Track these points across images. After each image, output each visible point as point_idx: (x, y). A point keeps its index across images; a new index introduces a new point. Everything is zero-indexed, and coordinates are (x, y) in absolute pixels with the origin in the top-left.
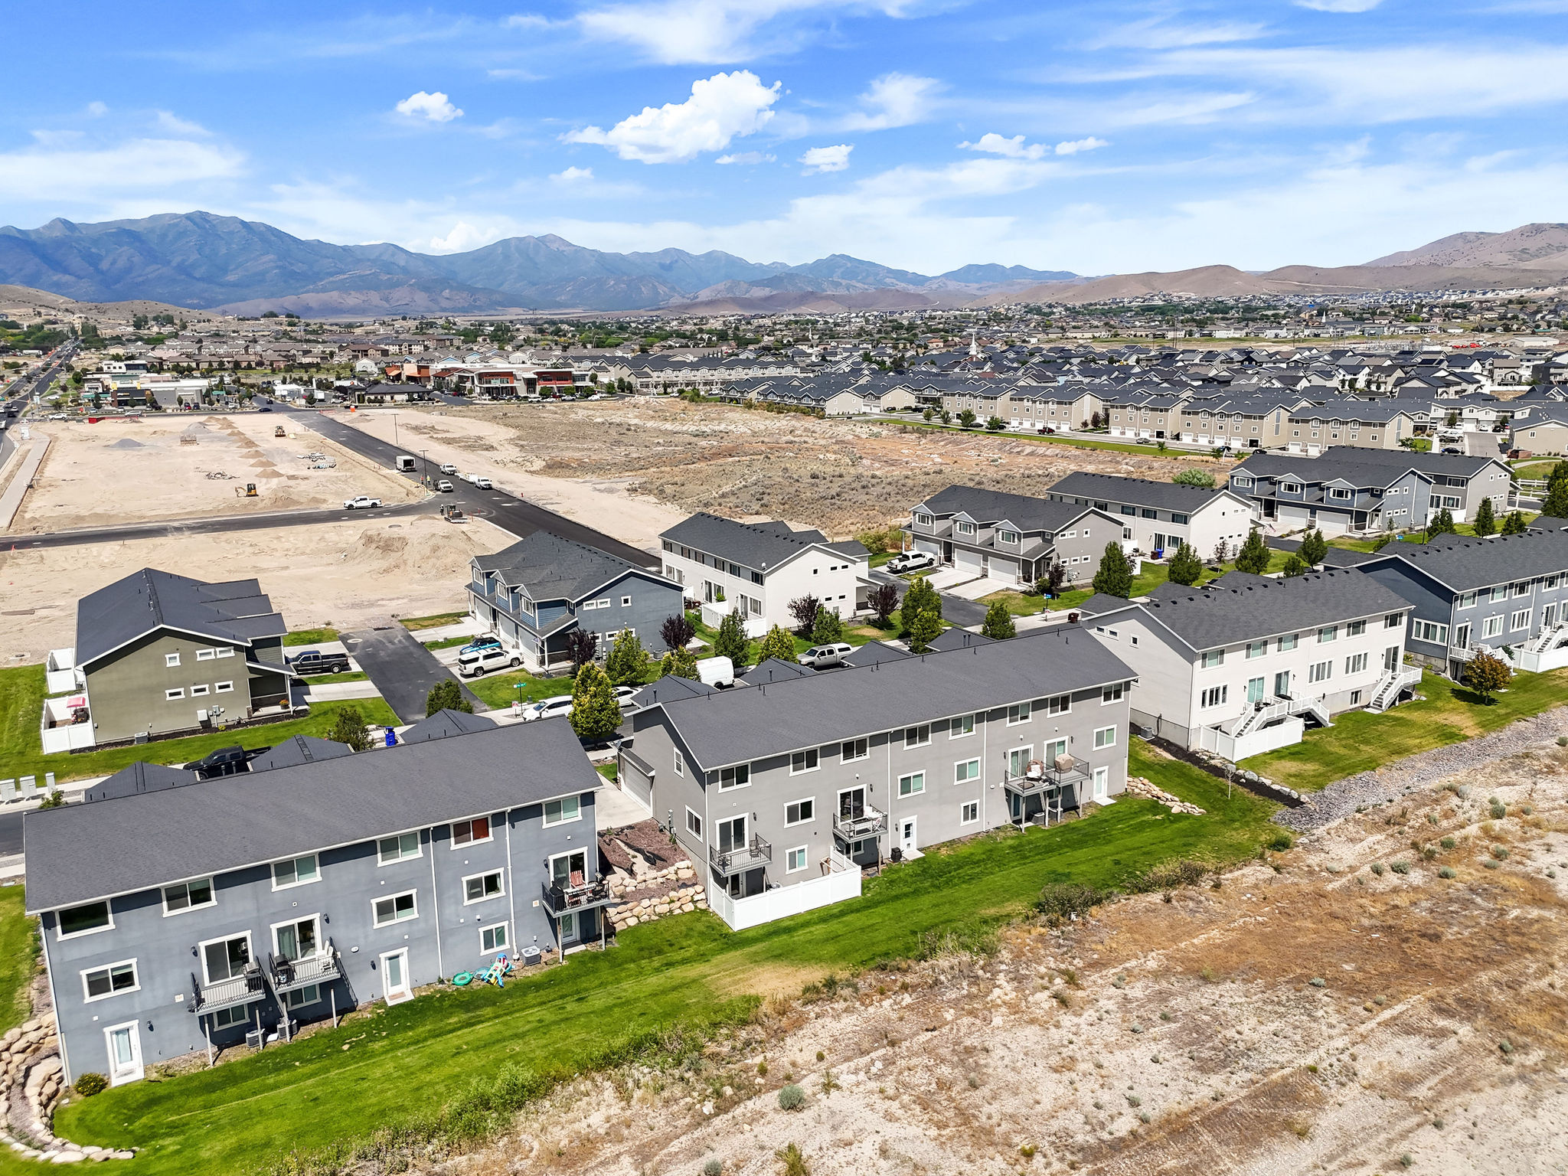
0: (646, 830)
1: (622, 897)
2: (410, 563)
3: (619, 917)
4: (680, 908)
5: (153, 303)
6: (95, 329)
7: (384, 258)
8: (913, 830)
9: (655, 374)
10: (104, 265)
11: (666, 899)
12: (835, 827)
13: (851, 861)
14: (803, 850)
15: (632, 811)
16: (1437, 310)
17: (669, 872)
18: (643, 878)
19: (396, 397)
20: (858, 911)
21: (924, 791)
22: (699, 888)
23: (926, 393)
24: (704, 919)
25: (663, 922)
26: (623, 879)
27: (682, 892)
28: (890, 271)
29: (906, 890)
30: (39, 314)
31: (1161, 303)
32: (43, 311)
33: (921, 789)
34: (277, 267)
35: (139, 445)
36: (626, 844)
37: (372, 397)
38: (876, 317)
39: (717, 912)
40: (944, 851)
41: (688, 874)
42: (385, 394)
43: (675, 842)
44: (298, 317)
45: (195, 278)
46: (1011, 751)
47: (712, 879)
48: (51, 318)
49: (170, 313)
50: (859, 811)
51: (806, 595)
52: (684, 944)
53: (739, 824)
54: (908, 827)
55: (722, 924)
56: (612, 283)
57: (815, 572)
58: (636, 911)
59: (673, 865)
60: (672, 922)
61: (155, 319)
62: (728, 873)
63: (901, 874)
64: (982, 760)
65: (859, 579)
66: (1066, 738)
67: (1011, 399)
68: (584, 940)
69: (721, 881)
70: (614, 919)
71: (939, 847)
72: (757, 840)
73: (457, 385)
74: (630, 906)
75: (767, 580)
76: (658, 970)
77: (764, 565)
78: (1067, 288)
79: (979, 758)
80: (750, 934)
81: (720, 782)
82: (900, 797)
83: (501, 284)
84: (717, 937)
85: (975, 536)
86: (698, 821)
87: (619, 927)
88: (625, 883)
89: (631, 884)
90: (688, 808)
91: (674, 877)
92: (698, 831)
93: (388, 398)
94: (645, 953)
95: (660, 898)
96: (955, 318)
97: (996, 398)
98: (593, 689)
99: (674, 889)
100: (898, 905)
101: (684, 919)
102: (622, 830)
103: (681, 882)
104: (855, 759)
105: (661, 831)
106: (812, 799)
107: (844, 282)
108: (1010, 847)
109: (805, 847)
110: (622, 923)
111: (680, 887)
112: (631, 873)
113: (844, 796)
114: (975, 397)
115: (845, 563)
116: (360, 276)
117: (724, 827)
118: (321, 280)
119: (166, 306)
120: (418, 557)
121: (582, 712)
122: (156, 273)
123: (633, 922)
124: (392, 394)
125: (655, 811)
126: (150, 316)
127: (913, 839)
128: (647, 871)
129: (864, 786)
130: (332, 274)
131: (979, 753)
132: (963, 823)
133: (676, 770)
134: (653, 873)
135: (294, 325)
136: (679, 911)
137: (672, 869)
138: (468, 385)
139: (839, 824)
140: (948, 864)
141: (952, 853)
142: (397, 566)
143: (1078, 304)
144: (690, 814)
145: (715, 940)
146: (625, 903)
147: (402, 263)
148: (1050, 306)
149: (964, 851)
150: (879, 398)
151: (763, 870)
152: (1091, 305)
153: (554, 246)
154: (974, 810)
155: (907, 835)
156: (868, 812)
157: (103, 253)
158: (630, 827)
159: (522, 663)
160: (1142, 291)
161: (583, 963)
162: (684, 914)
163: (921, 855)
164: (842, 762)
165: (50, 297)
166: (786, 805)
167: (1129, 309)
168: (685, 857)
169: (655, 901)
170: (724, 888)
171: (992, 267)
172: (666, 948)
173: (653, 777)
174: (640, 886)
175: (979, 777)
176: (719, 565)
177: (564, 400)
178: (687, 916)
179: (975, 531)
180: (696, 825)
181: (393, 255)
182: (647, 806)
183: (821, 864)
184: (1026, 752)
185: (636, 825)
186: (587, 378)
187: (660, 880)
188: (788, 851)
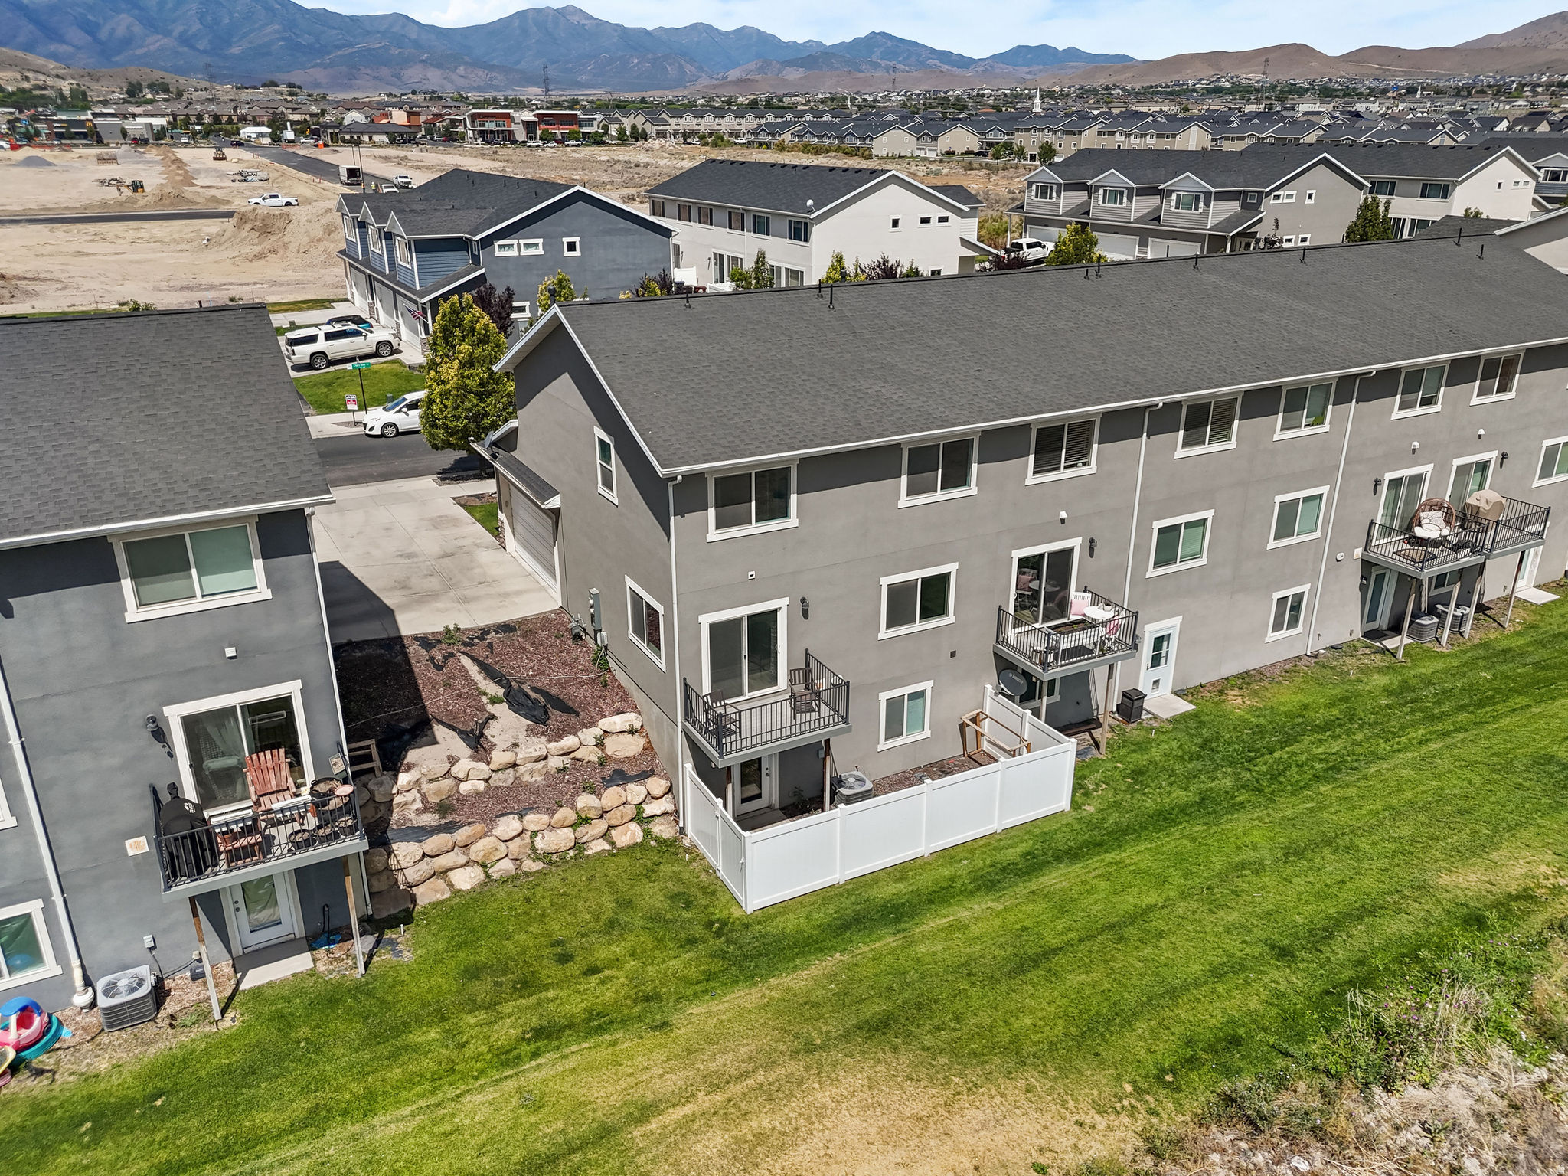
0: (543, 636)
1: (444, 808)
2: (293, 247)
3: (426, 867)
4: (605, 836)
5: (148, 71)
6: (84, 95)
7: (395, 29)
8: (1172, 649)
9: (673, 121)
10: (103, 34)
11: (566, 814)
12: (1000, 639)
13: (1042, 723)
14: (921, 694)
15: (519, 593)
16: (1540, 90)
17: (582, 742)
18: (508, 757)
19: (376, 138)
20: (1072, 855)
21: (1203, 561)
22: (657, 785)
23: (991, 136)
24: (665, 869)
25: (554, 881)
26: (453, 760)
27: (612, 796)
28: (933, 51)
29: (1180, 796)
30: (27, 79)
31: (1228, 85)
32: (30, 75)
33: (1198, 555)
34: (283, 39)
35: (49, 164)
36: (485, 668)
37: (347, 137)
38: (919, 95)
39: (703, 849)
40: (1235, 699)
41: (632, 746)
42: (362, 133)
43: (605, 667)
44: (300, 87)
45: (198, 50)
46: (1390, 476)
47: (689, 767)
48: (40, 83)
49: (166, 81)
50: (1059, 605)
51: (878, 258)
52: (602, 954)
53: (763, 626)
54: (1159, 642)
55: (714, 889)
56: (636, 61)
57: (895, 223)
58: (478, 850)
59: (593, 723)
60: (579, 878)
61: (150, 86)
62: (733, 756)
63: (1156, 754)
64: (1331, 494)
65: (965, 243)
66: (1493, 455)
67: (1100, 133)
68: (313, 941)
69: (714, 778)
70: (411, 875)
71: (1223, 687)
72: (807, 670)
73: (447, 130)
74: (462, 834)
75: (816, 231)
76: (506, 1058)
77: (810, 202)
78: (1125, 69)
79: (1324, 490)
80: (791, 924)
81: (712, 512)
82: (1151, 573)
83: (518, 62)
84: (698, 931)
85: (1129, 209)
86: (653, 613)
87: (426, 895)
88: (459, 770)
89: (472, 775)
90: (630, 582)
91: (590, 754)
92: (654, 642)
93: (365, 138)
94: (481, 988)
95: (551, 812)
96: (1006, 95)
97: (1080, 133)
98: (465, 347)
99: (592, 790)
100: (1174, 840)
101: (612, 870)
102: (485, 632)
103: (608, 772)
104: (1063, 474)
105: (577, 637)
106: (951, 568)
107: (884, 63)
108: (1388, 691)
109: (927, 686)
110: (439, 883)
111: (608, 783)
112: (477, 742)
113: (1029, 564)
114: (1055, 132)
115: (945, 213)
116: (369, 49)
117: (722, 633)
118: (329, 53)
119: (162, 74)
120: (306, 239)
121: (444, 395)
122: (158, 44)
123: (466, 879)
124: (370, 133)
125: (566, 595)
126: (144, 84)
127: (1167, 673)
128: (522, 737)
129: (1076, 543)
130: (338, 47)
131: (1325, 475)
132: (1272, 636)
133: (601, 489)
134: (538, 745)
135: (296, 95)
136: (601, 846)
137: (589, 735)
138: (460, 129)
139: (1011, 633)
140: (1260, 731)
141: (1255, 702)
142: (274, 251)
143: (1137, 87)
144: (637, 599)
145: (692, 941)
146: (449, 828)
147: (414, 36)
148: (1107, 88)
149: (1286, 698)
150: (935, 139)
151: (823, 749)
152: (1152, 87)
153: (575, 19)
154: (1296, 608)
155: (1156, 661)
156: (1080, 604)
157: (101, 21)
158: (506, 628)
159: (398, 352)
160: (1209, 72)
161: (283, 1021)
162: (615, 852)
163: (1185, 706)
164: (1031, 479)
165: (39, 61)
166: (886, 581)
167: (1194, 90)
168: (626, 703)
169: (534, 821)
170: (720, 793)
171: (1044, 48)
172: (550, 971)
173: (556, 512)
174: (497, 780)
175: (1318, 534)
176: (735, 221)
177: (568, 146)
178: (622, 861)
179: (1130, 199)
180: (649, 624)
181: (403, 27)
182: (551, 581)
183: (962, 727)
184: (1417, 480)
185: (520, 622)
186: (595, 123)
187: (555, 763)
188: (884, 696)
